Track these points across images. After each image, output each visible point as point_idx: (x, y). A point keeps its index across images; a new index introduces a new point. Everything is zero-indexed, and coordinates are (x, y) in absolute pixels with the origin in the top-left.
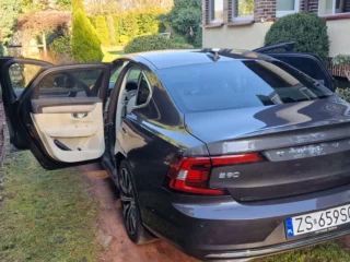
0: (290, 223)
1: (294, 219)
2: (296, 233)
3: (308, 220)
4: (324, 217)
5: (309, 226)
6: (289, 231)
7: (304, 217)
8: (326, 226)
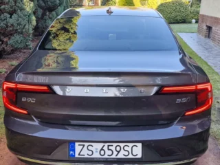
0: (74, 147)
1: (77, 144)
2: (77, 156)
3: (90, 148)
4: (105, 148)
5: (90, 153)
6: (71, 152)
7: (86, 144)
8: (106, 156)
